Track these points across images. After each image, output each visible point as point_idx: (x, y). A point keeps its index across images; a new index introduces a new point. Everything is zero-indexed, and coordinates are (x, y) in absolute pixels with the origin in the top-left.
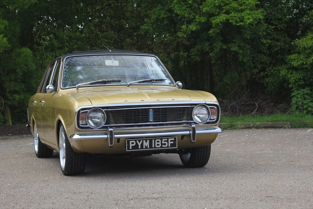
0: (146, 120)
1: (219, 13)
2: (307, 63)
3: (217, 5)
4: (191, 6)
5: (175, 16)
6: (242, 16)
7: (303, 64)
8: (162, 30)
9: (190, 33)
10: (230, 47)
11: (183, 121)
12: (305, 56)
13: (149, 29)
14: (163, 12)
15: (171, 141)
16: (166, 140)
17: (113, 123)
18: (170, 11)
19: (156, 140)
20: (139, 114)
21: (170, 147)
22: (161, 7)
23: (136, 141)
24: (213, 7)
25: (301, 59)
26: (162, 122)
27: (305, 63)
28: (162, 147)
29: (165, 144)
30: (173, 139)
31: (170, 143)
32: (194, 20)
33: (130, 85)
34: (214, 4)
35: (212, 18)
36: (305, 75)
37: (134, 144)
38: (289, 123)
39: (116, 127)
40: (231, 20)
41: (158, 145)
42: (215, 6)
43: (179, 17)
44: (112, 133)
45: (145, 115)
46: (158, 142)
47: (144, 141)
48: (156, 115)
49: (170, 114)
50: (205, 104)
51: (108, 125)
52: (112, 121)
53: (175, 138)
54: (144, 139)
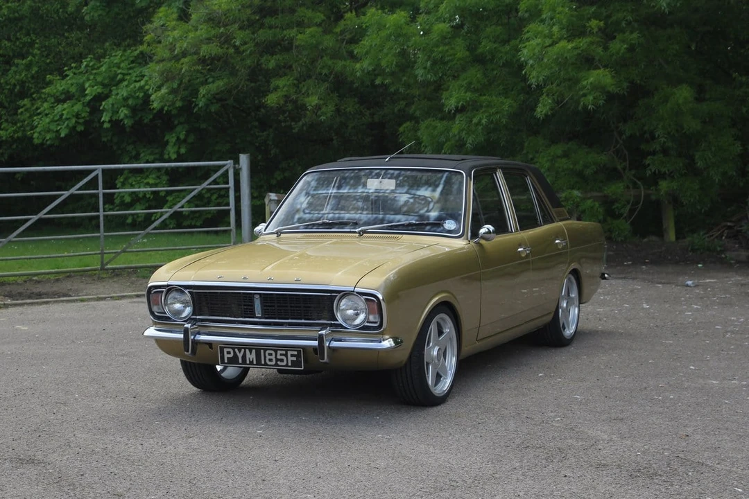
0: (251, 314)
15: (292, 356)
16: (284, 352)
17: (206, 314)
19: (267, 352)
21: (289, 367)
23: (233, 349)
26: (279, 319)
28: (276, 365)
29: (282, 361)
30: (296, 353)
31: (290, 359)
37: (230, 354)
44: (186, 332)
45: (248, 305)
46: (270, 354)
47: (247, 350)
48: (266, 306)
49: (293, 307)
50: (354, 291)
51: (198, 317)
52: (206, 310)
53: (299, 352)
54: (247, 348)
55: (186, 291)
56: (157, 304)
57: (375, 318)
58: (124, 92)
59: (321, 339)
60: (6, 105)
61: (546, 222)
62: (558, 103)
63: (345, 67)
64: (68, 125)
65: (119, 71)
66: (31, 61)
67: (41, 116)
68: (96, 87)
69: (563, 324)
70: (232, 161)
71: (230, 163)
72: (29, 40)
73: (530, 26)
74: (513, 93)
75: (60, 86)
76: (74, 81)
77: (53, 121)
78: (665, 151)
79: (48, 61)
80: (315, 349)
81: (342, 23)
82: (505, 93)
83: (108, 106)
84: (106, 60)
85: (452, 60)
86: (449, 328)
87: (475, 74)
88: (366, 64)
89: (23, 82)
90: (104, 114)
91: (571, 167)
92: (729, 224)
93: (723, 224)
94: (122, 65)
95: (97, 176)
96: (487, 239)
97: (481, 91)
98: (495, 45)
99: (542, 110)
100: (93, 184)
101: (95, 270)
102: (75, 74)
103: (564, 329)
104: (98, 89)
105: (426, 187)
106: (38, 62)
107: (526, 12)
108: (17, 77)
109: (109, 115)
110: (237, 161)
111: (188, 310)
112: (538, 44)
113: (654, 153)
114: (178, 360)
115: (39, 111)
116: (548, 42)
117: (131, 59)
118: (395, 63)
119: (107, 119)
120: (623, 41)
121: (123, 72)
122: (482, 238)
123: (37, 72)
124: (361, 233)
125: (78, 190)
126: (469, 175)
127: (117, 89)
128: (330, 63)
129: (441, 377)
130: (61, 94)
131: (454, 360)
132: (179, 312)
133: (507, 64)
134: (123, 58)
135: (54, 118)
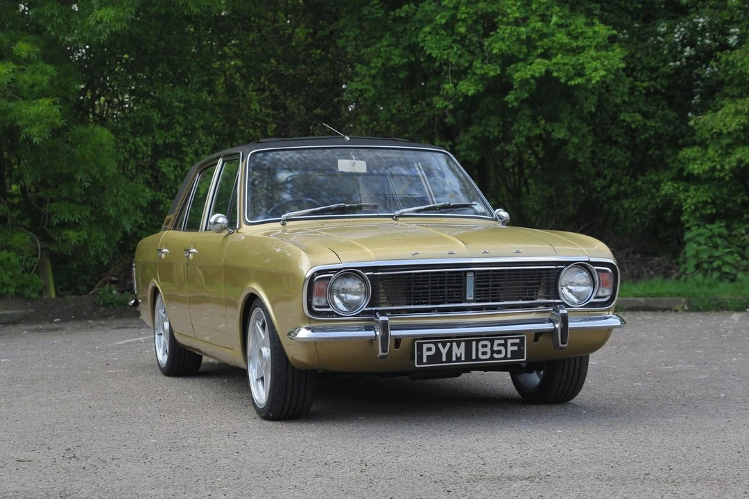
0: (460, 298)
1: (527, 55)
2: (722, 167)
3: (524, 37)
4: (463, 37)
5: (425, 62)
6: (581, 62)
7: (713, 169)
8: (392, 91)
9: (461, 100)
10: (550, 130)
11: (539, 301)
12: (720, 151)
13: (366, 91)
14: (397, 53)
15: (513, 345)
16: (503, 342)
17: (385, 304)
18: (414, 49)
19: (481, 343)
20: (444, 283)
21: (509, 359)
22: (393, 39)
23: (436, 344)
24: (515, 41)
25: (709, 159)
26: (493, 301)
27: (718, 167)
28: (492, 358)
29: (499, 352)
30: (518, 341)
31: (510, 348)
32: (469, 71)
33: (401, 216)
34: (518, 35)
35: (512, 66)
36: (718, 194)
37: (431, 350)
38: (683, 300)
39: (393, 312)
40: (556, 71)
41: (484, 353)
42: (519, 39)
43: (437, 64)
44: (385, 326)
45: (456, 287)
46: (484, 346)
47: (454, 344)
48: (480, 286)
49: (511, 285)
50: (587, 262)
52: (383, 298)
53: (522, 339)
54: (454, 341)
55: (366, 275)
59: (564, 319)
124: (394, 218)
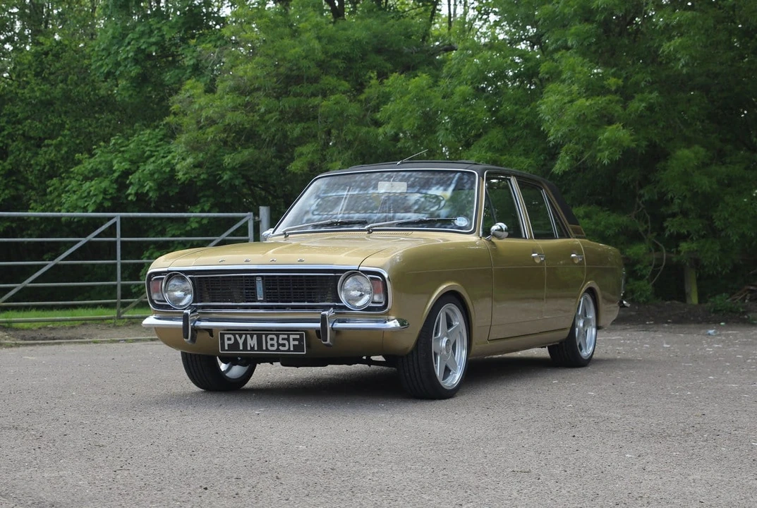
0: (253, 298)
11: (323, 303)
15: (294, 340)
16: (286, 336)
17: (208, 300)
19: (270, 337)
21: (292, 351)
23: (234, 335)
26: (282, 302)
28: (278, 350)
29: (284, 345)
30: (298, 337)
31: (292, 343)
33: (373, 230)
37: (231, 340)
44: (186, 318)
45: (251, 289)
46: (272, 339)
47: (248, 336)
48: (269, 289)
49: (296, 289)
50: (358, 270)
51: (198, 304)
52: (206, 296)
53: (301, 336)
54: (248, 334)
55: (188, 277)
56: (157, 292)
57: (380, 298)
58: (150, 167)
59: (323, 320)
60: (36, 185)
61: (562, 236)
62: (577, 160)
63: (368, 132)
64: (95, 201)
65: (148, 148)
66: (61, 141)
67: (68, 194)
68: (123, 164)
69: (580, 345)
70: (252, 213)
71: (249, 215)
72: (60, 122)
73: (550, 86)
74: (534, 153)
75: (88, 164)
76: (103, 159)
77: (81, 198)
78: (685, 213)
79: (78, 142)
80: (318, 331)
81: (367, 90)
82: (526, 153)
83: (135, 180)
84: (135, 138)
85: (472, 121)
86: (458, 321)
87: (496, 135)
88: (388, 129)
89: (53, 162)
90: (131, 188)
91: (593, 227)
92: (752, 288)
93: (747, 287)
94: (150, 142)
95: (115, 223)
96: (499, 238)
97: (501, 151)
98: (516, 108)
99: (560, 166)
100: (111, 231)
101: (111, 319)
102: (103, 152)
103: (581, 350)
104: (126, 165)
105: (438, 186)
106: (67, 143)
107: (547, 73)
108: (47, 157)
109: (135, 188)
110: (257, 214)
111: (189, 297)
112: (556, 101)
113: (674, 215)
114: (178, 354)
115: (67, 189)
116: (566, 99)
117: (159, 137)
118: (416, 125)
119: (133, 192)
120: (642, 101)
121: (152, 149)
122: (494, 235)
123: (66, 152)
124: (370, 231)
125: (95, 237)
126: (481, 175)
127: (145, 165)
128: (355, 129)
129: (450, 371)
130: (89, 172)
131: (464, 353)
132: (180, 300)
133: (527, 126)
134: (151, 137)
135: (81, 195)
